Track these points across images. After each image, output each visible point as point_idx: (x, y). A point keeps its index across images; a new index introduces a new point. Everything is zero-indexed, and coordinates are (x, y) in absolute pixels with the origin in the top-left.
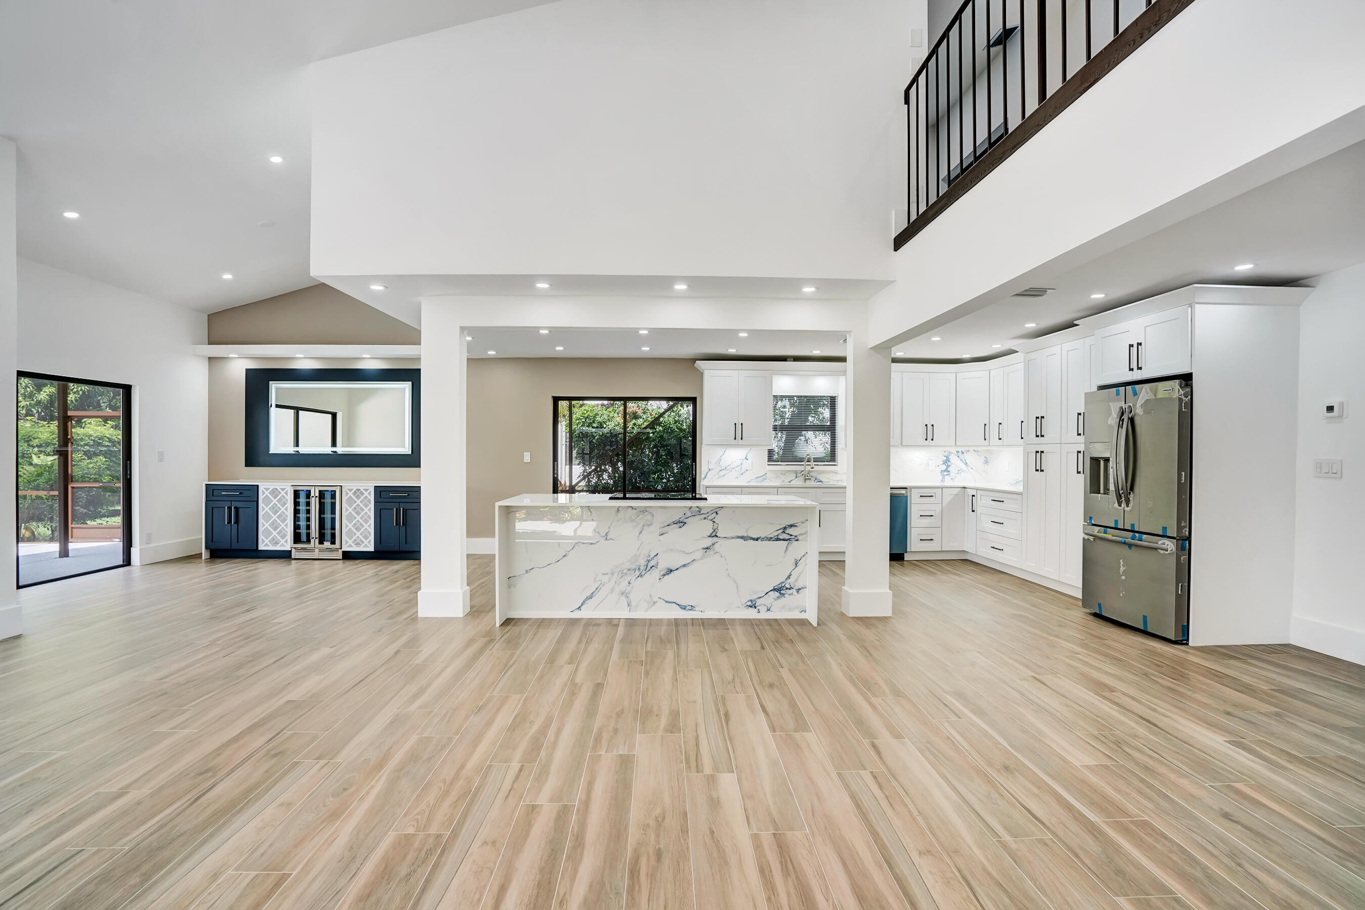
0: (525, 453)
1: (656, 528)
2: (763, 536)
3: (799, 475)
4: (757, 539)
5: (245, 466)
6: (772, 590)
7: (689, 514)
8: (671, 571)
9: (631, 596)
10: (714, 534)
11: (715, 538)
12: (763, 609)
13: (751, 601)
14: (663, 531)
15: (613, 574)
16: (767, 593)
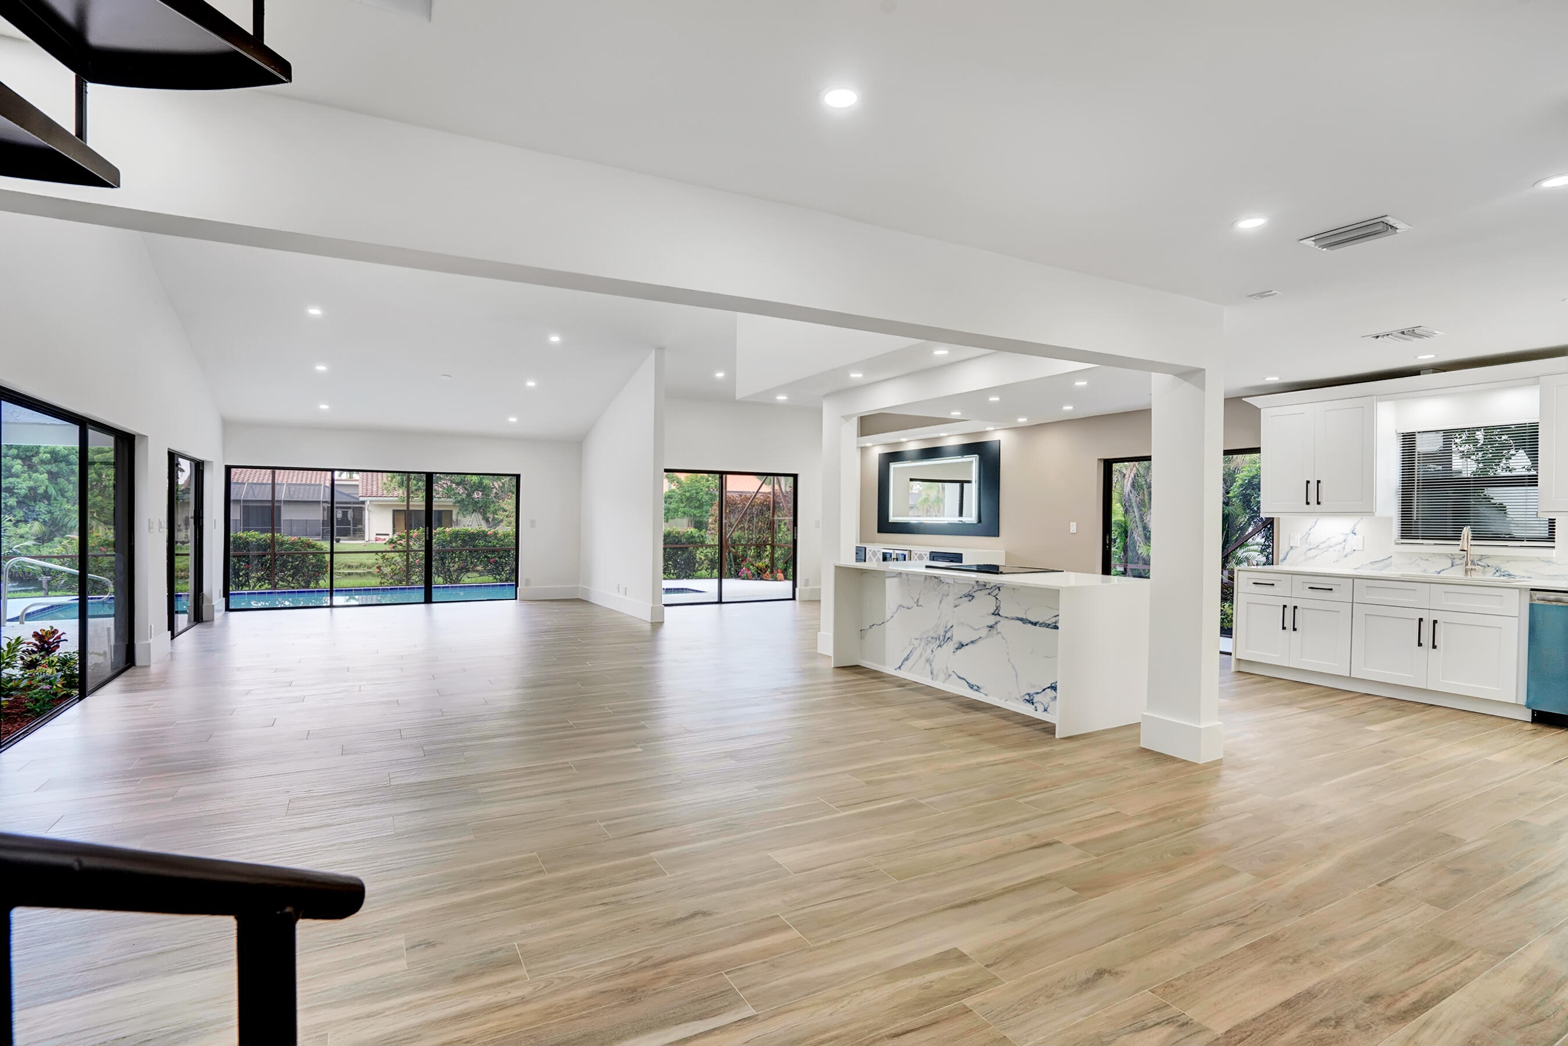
0: (1071, 523)
1: (950, 600)
2: (1041, 622)
3: (1457, 561)
4: (1035, 624)
5: (878, 532)
6: (1049, 688)
7: (976, 588)
8: (963, 645)
9: (933, 664)
10: (996, 613)
11: (997, 617)
12: (1040, 708)
13: (1029, 694)
14: (957, 602)
15: (921, 639)
16: (1044, 690)
